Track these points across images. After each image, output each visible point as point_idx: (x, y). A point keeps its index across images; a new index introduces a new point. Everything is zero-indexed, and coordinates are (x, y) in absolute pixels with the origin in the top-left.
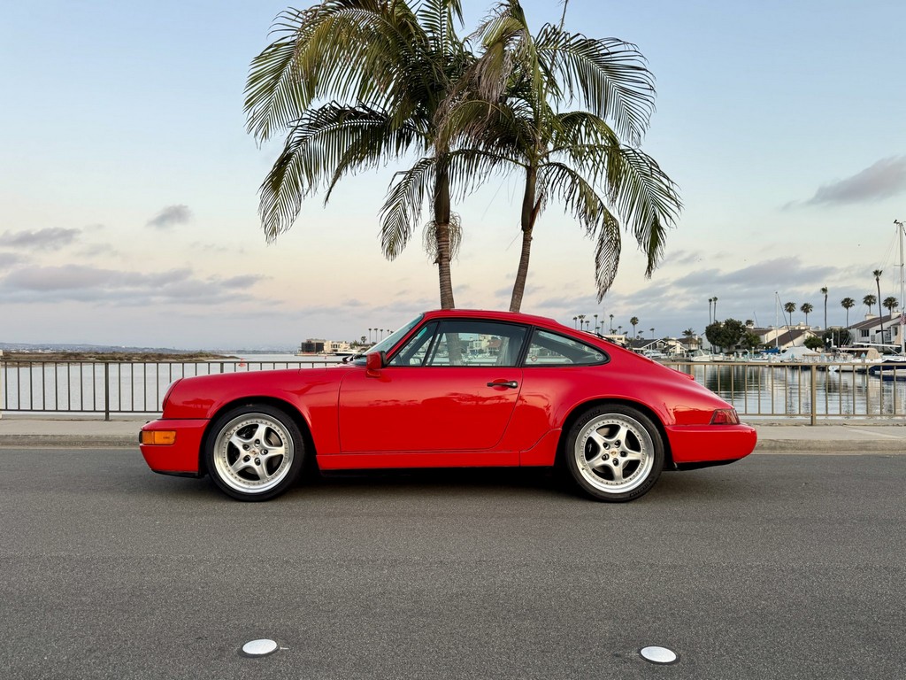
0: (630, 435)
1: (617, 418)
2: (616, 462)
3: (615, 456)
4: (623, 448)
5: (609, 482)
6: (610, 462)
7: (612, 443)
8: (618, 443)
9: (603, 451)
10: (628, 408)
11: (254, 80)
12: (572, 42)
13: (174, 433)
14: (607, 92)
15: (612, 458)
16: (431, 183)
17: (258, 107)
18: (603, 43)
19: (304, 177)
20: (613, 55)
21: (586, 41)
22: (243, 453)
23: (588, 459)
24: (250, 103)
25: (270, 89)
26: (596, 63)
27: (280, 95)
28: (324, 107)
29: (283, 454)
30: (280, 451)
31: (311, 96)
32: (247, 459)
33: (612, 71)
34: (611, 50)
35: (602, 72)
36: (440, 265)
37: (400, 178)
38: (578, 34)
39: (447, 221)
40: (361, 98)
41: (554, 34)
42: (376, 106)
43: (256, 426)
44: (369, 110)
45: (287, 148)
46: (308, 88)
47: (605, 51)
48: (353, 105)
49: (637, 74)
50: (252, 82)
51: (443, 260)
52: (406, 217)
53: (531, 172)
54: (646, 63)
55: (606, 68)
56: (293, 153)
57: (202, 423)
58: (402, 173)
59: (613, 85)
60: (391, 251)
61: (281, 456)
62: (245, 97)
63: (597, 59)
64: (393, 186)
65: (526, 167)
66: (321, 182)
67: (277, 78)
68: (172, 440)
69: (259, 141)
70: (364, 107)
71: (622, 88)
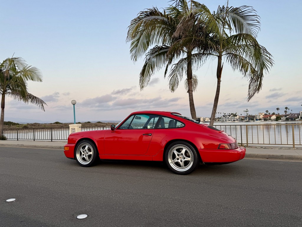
0: (186, 152)
1: (182, 146)
2: (181, 161)
3: (181, 159)
4: (183, 156)
5: (180, 167)
6: (179, 161)
7: (180, 154)
8: (182, 154)
9: (177, 157)
10: (185, 142)
11: (132, 44)
12: (229, 10)
13: (69, 148)
14: (242, 26)
15: (180, 160)
16: (185, 66)
17: (134, 52)
18: (240, 8)
19: (151, 70)
20: (243, 12)
21: (235, 9)
22: (83, 153)
23: (173, 159)
24: (131, 51)
25: (136, 45)
26: (239, 16)
27: (139, 47)
28: (154, 48)
29: (92, 154)
30: (91, 153)
31: (148, 46)
32: (83, 155)
33: (244, 17)
34: (242, 11)
35: (240, 19)
36: (189, 93)
37: (174, 66)
38: (232, 7)
40: (164, 43)
41: (223, 9)
42: (169, 45)
43: (86, 146)
44: (167, 46)
45: (146, 62)
46: (147, 44)
47: (241, 11)
48: (161, 46)
49: (253, 18)
50: (132, 45)
51: (190, 91)
52: (177, 79)
53: (220, 58)
54: (256, 13)
55: (242, 17)
56: (147, 63)
57: (74, 145)
58: (175, 64)
59: (245, 23)
60: (173, 90)
61: (91, 155)
62: (130, 49)
63: (239, 14)
64: (172, 69)
65: (217, 56)
66: (155, 70)
67: (138, 42)
68: (68, 149)
69: (134, 62)
70: (165, 46)
71: (248, 23)
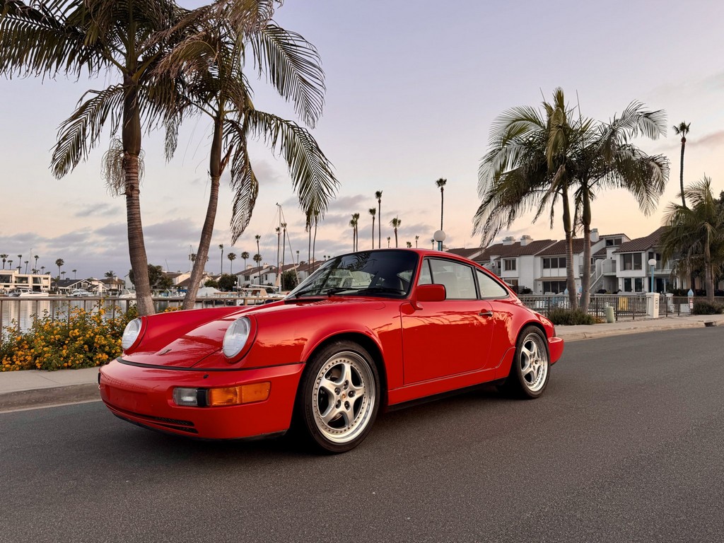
14: (289, 78)
16: (117, 109)
18: (290, 35)
20: (298, 48)
21: (277, 28)
26: (283, 49)
33: (295, 60)
34: (297, 43)
35: (287, 58)
36: (130, 197)
37: (92, 96)
39: (138, 153)
47: (291, 42)
49: (314, 70)
53: (218, 124)
54: (320, 63)
55: (290, 56)
58: (95, 92)
63: (285, 46)
65: (213, 117)
71: (302, 77)
